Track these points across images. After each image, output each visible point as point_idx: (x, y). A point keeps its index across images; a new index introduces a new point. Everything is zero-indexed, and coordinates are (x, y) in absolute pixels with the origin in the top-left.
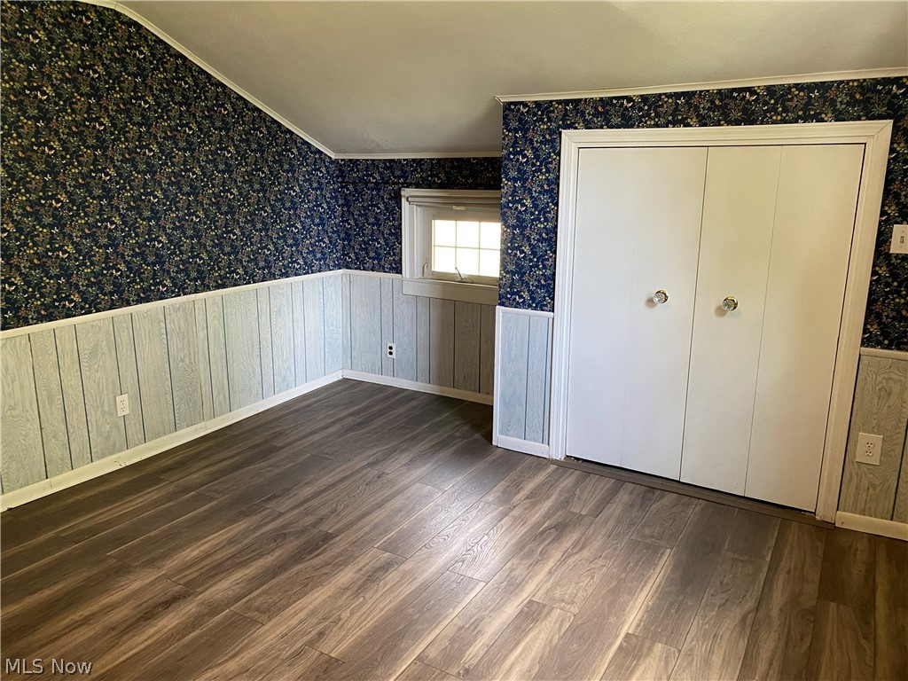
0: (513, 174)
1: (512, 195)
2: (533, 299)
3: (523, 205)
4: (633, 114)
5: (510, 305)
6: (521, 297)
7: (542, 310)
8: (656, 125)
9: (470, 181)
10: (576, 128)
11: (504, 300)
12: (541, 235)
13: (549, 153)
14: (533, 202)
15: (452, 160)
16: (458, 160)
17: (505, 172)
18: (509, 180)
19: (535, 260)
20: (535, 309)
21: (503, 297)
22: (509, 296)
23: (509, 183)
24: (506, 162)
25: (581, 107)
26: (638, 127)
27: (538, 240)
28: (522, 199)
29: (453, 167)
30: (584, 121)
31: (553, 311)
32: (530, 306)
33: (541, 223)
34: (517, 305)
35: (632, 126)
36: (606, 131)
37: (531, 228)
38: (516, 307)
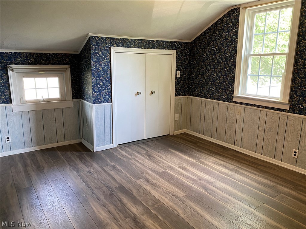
0: (95, 60)
1: (95, 67)
2: (105, 100)
3: (99, 70)
4: (129, 44)
5: (97, 103)
6: (101, 100)
7: (108, 103)
8: (135, 48)
9: (47, 62)
10: (114, 46)
11: (95, 102)
12: (106, 79)
13: (107, 53)
14: (102, 69)
15: (37, 54)
16: (40, 54)
17: (92, 59)
18: (94, 62)
19: (105, 87)
20: (106, 103)
21: (94, 101)
22: (96, 100)
23: (94, 63)
24: (92, 56)
25: (115, 40)
26: (131, 48)
27: (105, 81)
28: (99, 68)
29: (38, 56)
30: (116, 44)
31: (112, 102)
32: (104, 102)
33: (106, 75)
34: (100, 103)
35: (129, 47)
36: (122, 48)
37: (102, 77)
38: (99, 103)
